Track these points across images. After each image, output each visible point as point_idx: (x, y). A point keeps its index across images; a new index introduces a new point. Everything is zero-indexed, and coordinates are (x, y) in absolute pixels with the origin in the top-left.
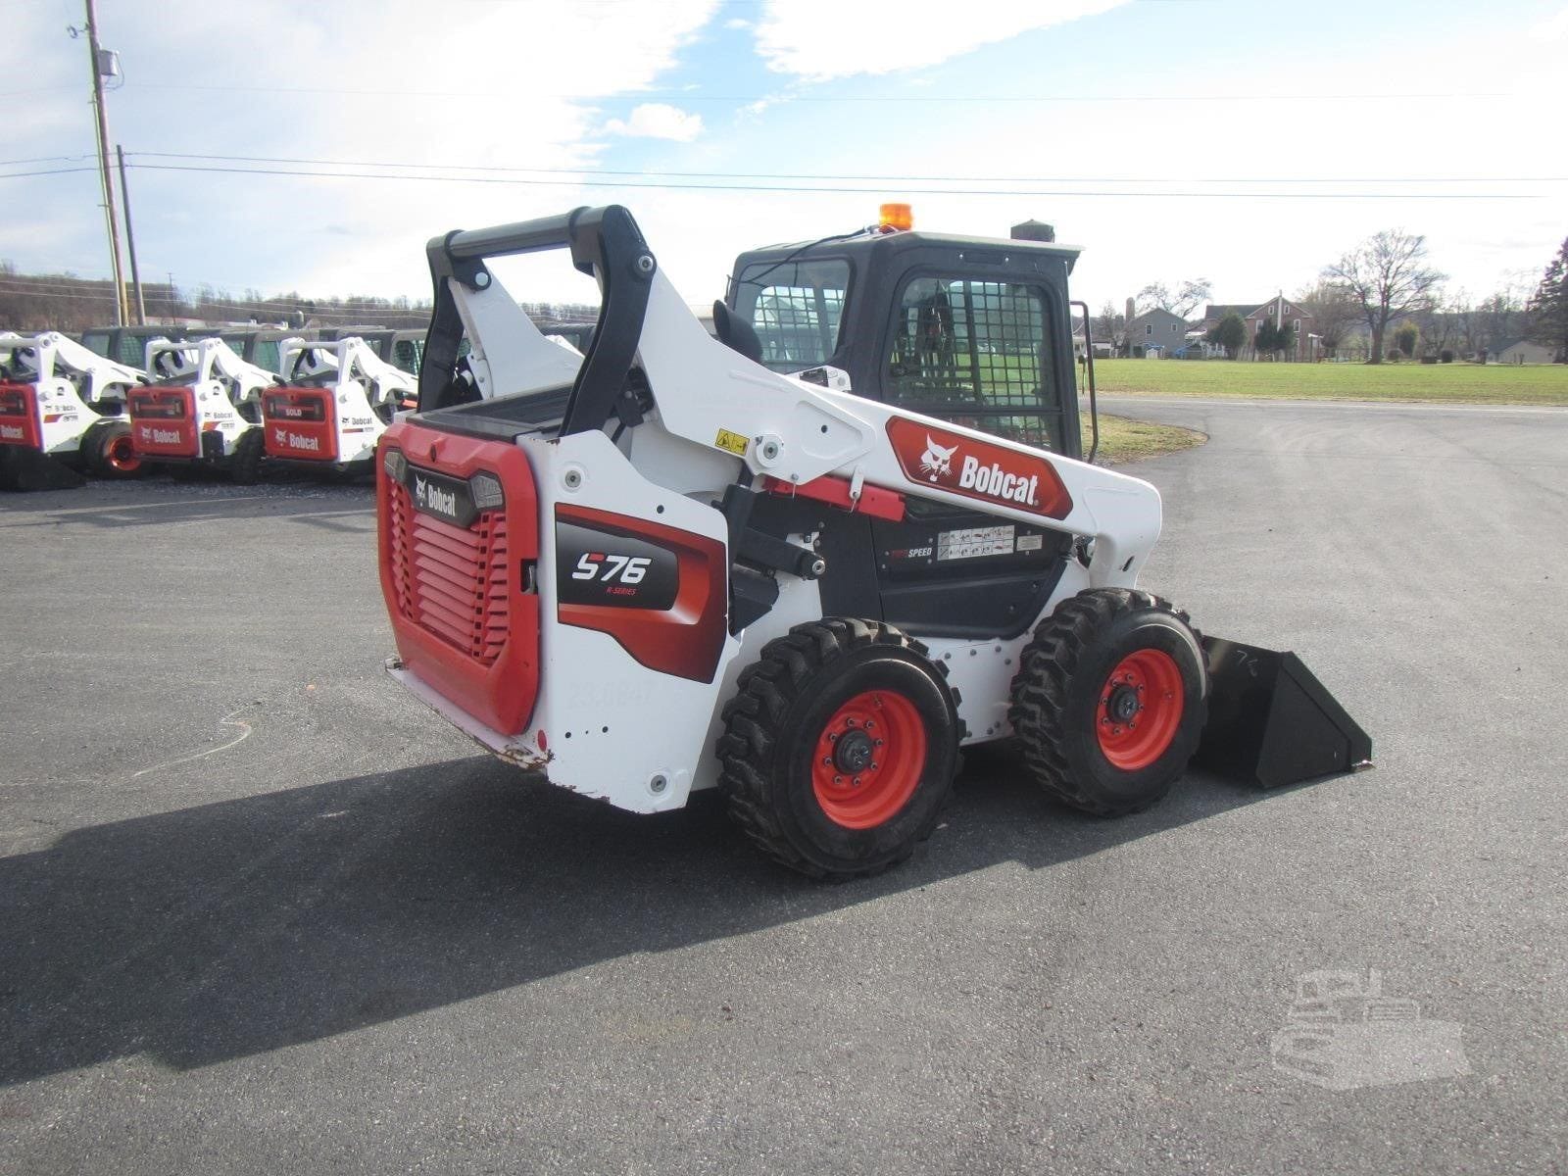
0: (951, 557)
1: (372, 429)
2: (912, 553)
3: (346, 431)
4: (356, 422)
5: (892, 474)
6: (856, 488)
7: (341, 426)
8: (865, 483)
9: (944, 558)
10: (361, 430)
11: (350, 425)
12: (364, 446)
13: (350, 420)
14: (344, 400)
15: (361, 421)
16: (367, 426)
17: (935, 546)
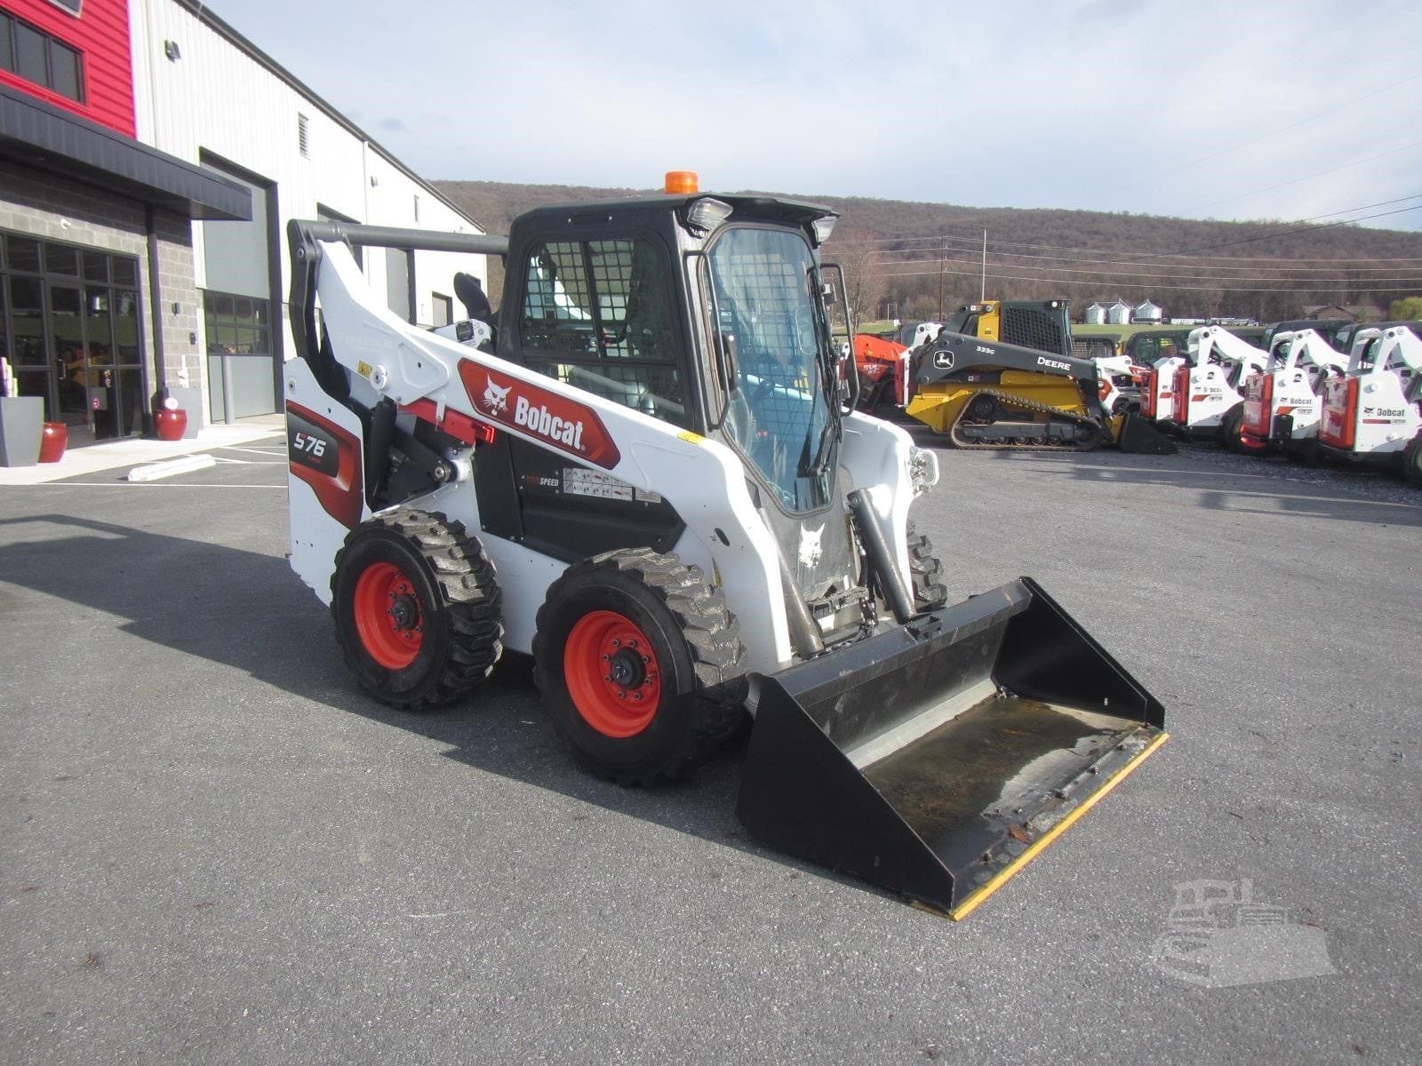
0: (575, 492)
1: (1404, 421)
2: (544, 481)
3: (1366, 421)
4: (1381, 412)
5: (465, 405)
6: (440, 413)
7: (1361, 416)
8: (447, 409)
9: (569, 492)
10: (1388, 422)
11: (1374, 416)
12: (1388, 438)
13: (1375, 411)
14: (1369, 390)
15: (1390, 413)
16: (1397, 418)
17: (561, 478)
